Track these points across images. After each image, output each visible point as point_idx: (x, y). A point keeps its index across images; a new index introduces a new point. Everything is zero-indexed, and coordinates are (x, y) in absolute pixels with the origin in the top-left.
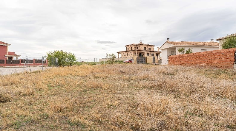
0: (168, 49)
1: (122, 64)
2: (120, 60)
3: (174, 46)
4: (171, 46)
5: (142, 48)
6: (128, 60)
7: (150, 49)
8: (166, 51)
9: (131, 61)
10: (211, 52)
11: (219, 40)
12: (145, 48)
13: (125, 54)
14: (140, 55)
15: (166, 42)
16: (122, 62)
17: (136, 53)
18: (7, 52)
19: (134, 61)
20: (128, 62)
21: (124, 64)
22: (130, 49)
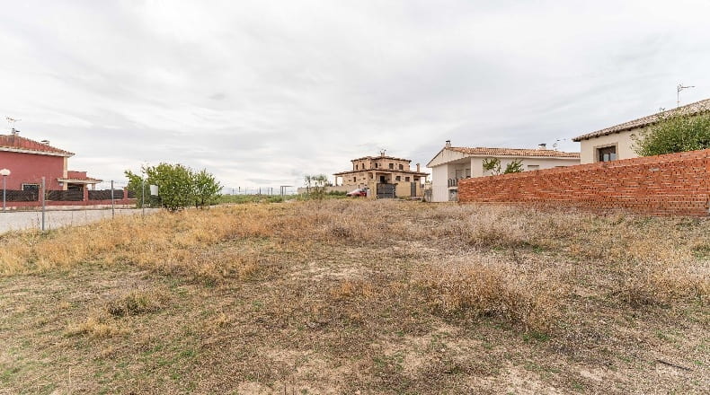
1: (344, 200)
2: (340, 190)
3: (467, 156)
5: (385, 165)
6: (357, 191)
7: (401, 167)
9: (363, 194)
11: (579, 141)
12: (391, 165)
13: (351, 177)
14: (383, 180)
15: (444, 148)
16: (344, 194)
17: (374, 175)
18: (65, 172)
19: (372, 192)
20: (358, 195)
21: (349, 199)
22: (360, 168)
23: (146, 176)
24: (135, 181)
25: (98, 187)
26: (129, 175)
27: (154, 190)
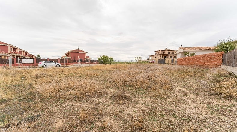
0: (181, 53)
3: (184, 51)
4: (182, 51)
5: (167, 53)
6: (152, 61)
7: (173, 53)
8: (180, 54)
10: (205, 55)
12: (169, 53)
13: (155, 57)
14: (166, 57)
15: (180, 48)
18: (86, 56)
19: (156, 62)
22: (158, 54)
23: (101, 58)
24: (99, 59)
25: (91, 60)
26: (98, 57)
27: (102, 61)
